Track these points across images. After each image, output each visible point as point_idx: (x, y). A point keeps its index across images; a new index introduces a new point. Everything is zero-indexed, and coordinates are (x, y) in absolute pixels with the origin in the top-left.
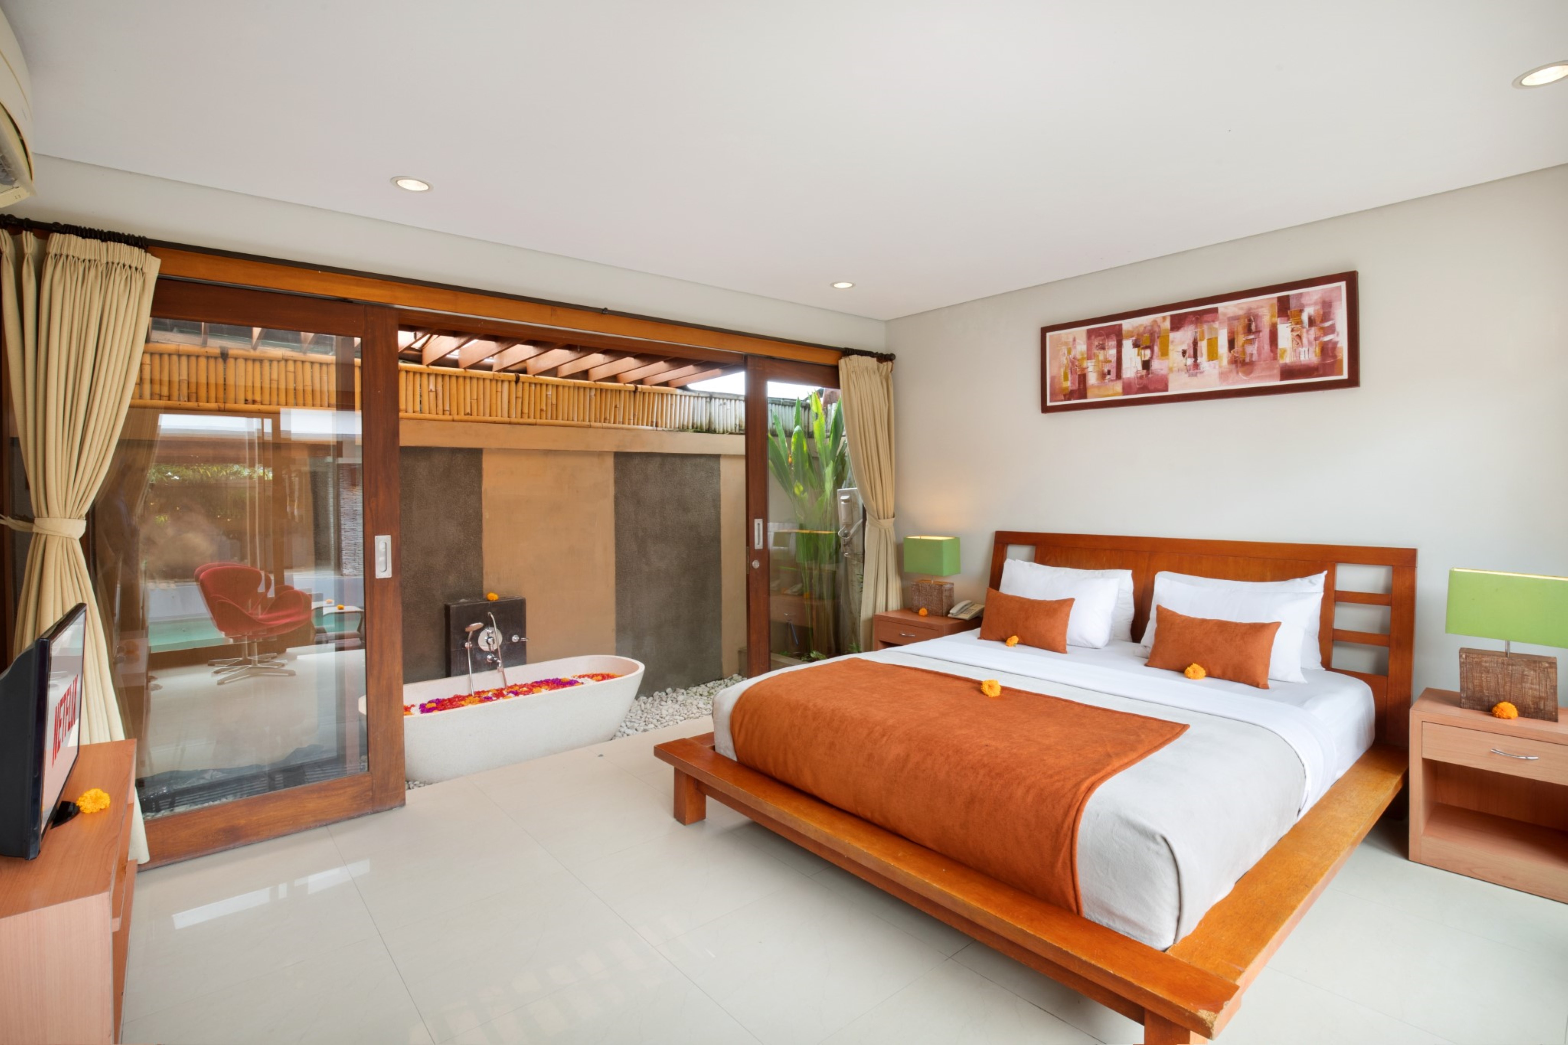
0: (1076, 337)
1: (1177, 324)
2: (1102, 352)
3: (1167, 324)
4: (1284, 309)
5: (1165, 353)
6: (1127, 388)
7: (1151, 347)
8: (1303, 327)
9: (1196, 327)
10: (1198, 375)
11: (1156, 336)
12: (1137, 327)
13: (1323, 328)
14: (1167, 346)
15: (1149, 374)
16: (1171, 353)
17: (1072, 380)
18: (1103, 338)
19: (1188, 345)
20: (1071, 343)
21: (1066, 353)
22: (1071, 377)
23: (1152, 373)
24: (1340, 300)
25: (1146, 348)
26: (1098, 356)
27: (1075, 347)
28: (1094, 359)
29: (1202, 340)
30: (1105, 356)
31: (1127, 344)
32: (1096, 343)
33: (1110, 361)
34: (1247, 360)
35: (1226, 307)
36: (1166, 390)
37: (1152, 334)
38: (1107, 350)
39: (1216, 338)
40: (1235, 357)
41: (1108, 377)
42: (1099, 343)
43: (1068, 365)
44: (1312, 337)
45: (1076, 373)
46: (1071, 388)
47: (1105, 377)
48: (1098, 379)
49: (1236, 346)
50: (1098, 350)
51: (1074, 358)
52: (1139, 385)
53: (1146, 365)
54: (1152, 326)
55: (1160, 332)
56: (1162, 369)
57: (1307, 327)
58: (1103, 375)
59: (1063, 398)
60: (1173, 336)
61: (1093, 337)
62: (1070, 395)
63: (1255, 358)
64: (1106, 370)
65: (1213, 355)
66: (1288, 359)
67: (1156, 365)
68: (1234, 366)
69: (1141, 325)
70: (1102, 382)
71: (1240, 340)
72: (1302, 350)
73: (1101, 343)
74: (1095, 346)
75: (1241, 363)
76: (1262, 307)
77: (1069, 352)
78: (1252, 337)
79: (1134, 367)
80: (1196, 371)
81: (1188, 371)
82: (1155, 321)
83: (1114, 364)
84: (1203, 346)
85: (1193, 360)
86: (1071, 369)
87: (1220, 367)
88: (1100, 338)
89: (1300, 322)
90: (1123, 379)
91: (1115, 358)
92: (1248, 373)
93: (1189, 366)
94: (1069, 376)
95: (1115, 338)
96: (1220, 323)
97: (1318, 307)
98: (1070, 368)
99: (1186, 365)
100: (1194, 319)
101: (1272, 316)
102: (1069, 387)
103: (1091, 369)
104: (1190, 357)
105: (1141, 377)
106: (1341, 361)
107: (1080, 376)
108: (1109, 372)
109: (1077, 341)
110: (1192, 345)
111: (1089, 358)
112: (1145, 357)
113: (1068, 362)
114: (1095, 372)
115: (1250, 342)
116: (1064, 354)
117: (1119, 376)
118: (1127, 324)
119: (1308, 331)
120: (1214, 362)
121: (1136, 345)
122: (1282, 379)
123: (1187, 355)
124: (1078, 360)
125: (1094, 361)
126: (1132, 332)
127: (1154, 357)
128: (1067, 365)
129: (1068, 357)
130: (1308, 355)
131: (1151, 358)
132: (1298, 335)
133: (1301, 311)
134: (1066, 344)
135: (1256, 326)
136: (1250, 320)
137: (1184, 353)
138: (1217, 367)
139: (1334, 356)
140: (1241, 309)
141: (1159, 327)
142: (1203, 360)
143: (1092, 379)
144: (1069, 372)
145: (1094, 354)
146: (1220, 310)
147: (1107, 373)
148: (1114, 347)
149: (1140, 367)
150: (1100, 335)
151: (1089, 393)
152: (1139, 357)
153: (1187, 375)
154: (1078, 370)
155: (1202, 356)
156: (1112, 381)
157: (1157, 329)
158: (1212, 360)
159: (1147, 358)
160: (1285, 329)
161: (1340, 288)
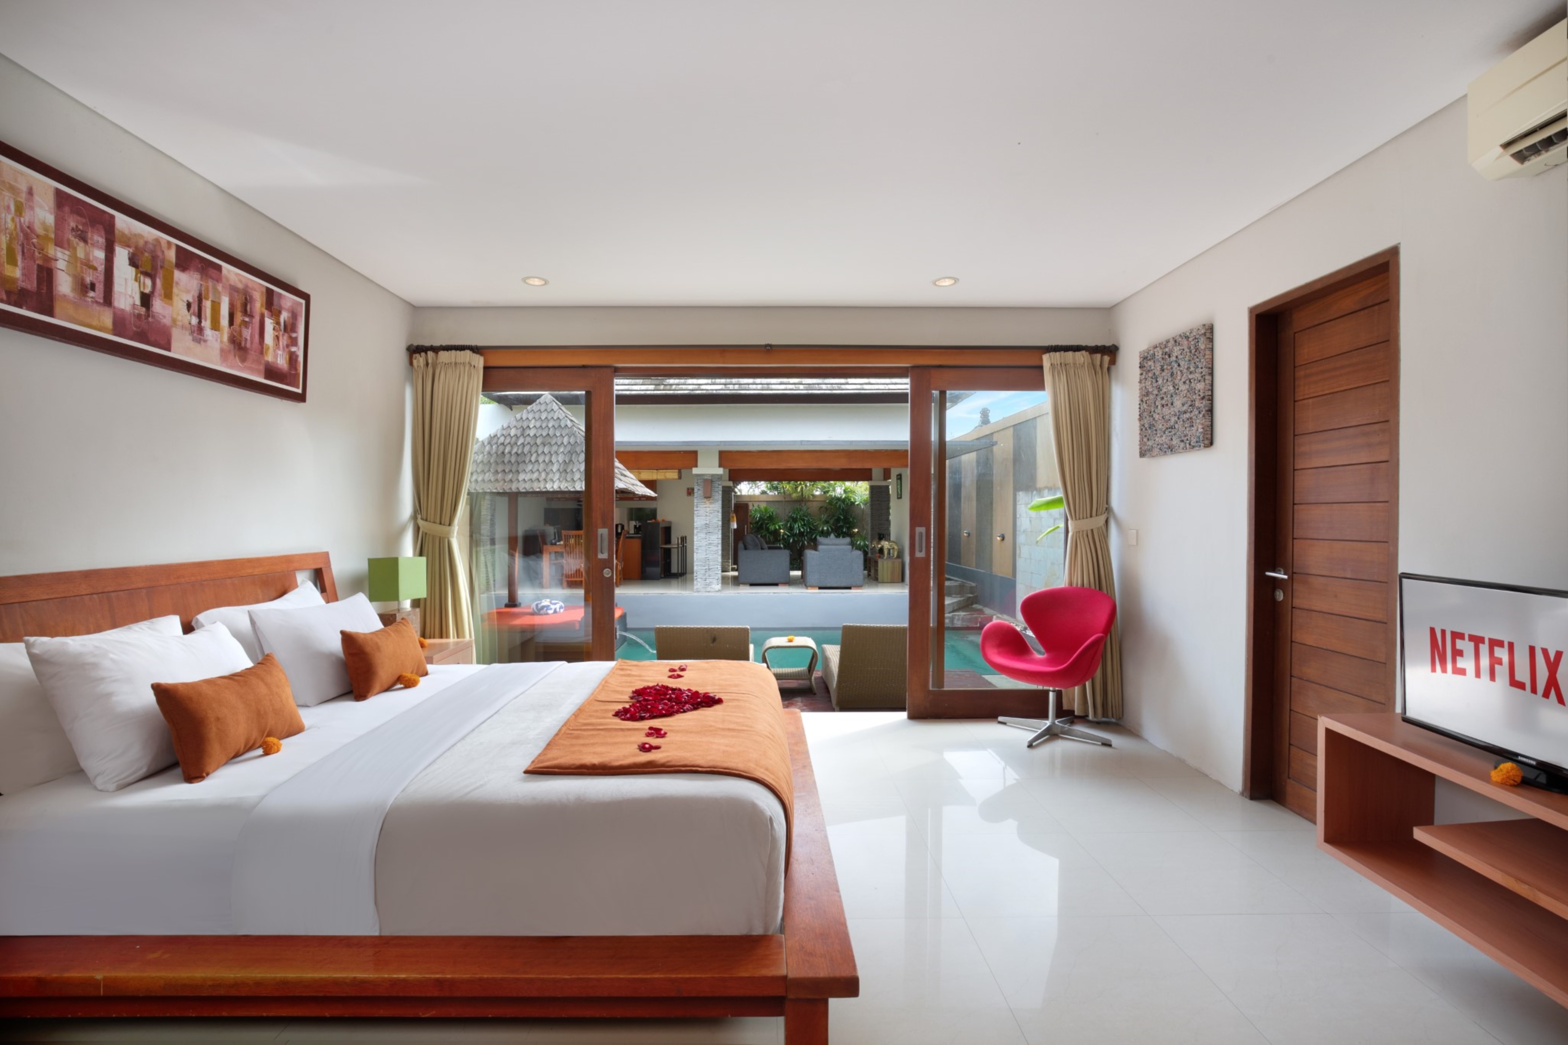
0: (34, 188)
1: (184, 261)
2: (82, 244)
3: (171, 255)
4: (269, 300)
5: (168, 296)
6: (120, 325)
7: (152, 276)
8: (281, 330)
9: (202, 279)
10: (202, 342)
11: (159, 264)
12: (135, 235)
13: (291, 337)
14: (172, 287)
15: (149, 316)
16: (175, 298)
17: (23, 268)
18: (84, 220)
19: (193, 296)
20: (24, 195)
21: (13, 208)
22: (23, 262)
23: (153, 317)
24: (302, 317)
25: (146, 274)
26: (75, 249)
27: (32, 208)
28: (69, 250)
29: (207, 299)
30: (87, 254)
31: (121, 255)
32: (73, 224)
33: (95, 269)
34: (243, 345)
35: (229, 271)
36: (169, 349)
37: (154, 258)
38: (89, 245)
39: (219, 304)
40: (234, 336)
41: (92, 294)
42: (77, 226)
43: (17, 234)
44: (285, 343)
45: (33, 258)
46: (21, 284)
47: (87, 292)
48: (74, 290)
49: (235, 323)
50: (75, 238)
51: (28, 227)
52: (136, 326)
53: (146, 300)
54: (155, 246)
55: (163, 261)
56: (164, 317)
57: (283, 330)
58: (84, 288)
59: (4, 297)
60: (178, 275)
61: (67, 209)
62: (19, 297)
63: (248, 345)
64: (88, 280)
65: (215, 324)
66: (269, 358)
67: (158, 305)
68: (232, 346)
69: (140, 236)
70: (80, 298)
71: (239, 317)
72: (280, 352)
73: (80, 227)
74: (70, 228)
75: (238, 346)
76: (255, 290)
77: (19, 210)
78: (247, 319)
79: (130, 296)
80: (200, 336)
81: (192, 332)
82: (158, 241)
83: (102, 277)
84: (207, 305)
85: (198, 320)
86: (23, 246)
87: (222, 342)
88: (79, 218)
89: (278, 323)
90: (114, 308)
91: (103, 267)
92: (243, 360)
93: (193, 326)
94: (19, 258)
95: (103, 233)
96: (223, 287)
97: (290, 315)
98: (20, 243)
99: (190, 324)
100: (200, 266)
101: (262, 305)
102: (18, 279)
103: (61, 264)
104: (194, 314)
105: (139, 316)
106: (299, 374)
107: (40, 267)
108: (93, 287)
109: (36, 198)
110: (197, 300)
111: (59, 243)
112: (144, 288)
113: (16, 226)
114: (69, 275)
115: (245, 324)
116: (8, 207)
117: (108, 299)
118: (122, 222)
119: (283, 335)
120: (217, 333)
121: (133, 262)
122: (266, 378)
123: (192, 310)
124: (38, 236)
125: (67, 252)
126: (129, 239)
127: (156, 294)
128: (14, 233)
129: (17, 220)
130: (281, 362)
131: (153, 292)
132: (277, 336)
133: (280, 312)
134: (13, 189)
135: (251, 309)
136: (246, 299)
137: (189, 305)
138: (219, 340)
139: (296, 369)
140: (241, 281)
141: (163, 252)
142: (207, 324)
143: (64, 285)
144: (18, 249)
145: (69, 240)
146: (224, 271)
147: (89, 286)
148: (101, 248)
149: (138, 302)
150: (78, 213)
151: (58, 308)
152: (137, 284)
153: (190, 338)
154: (37, 254)
155: (206, 320)
156: (97, 302)
157: (159, 254)
158: (215, 330)
159: (147, 290)
160: (269, 324)
161: (301, 304)
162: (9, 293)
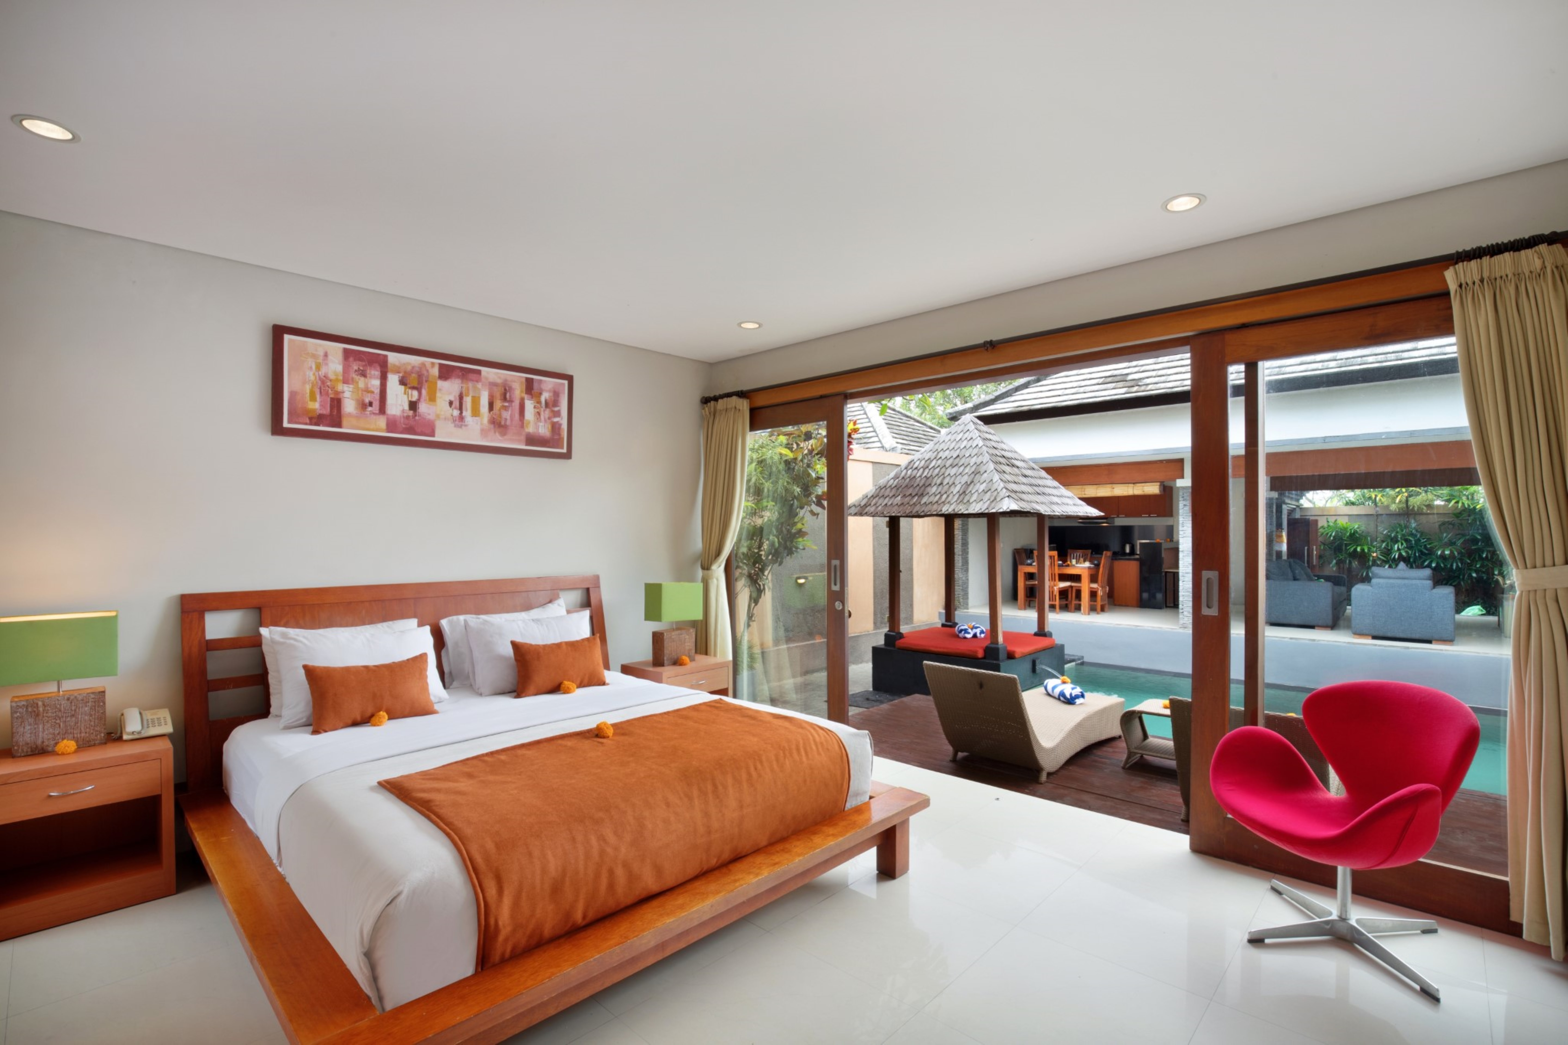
0: (329, 353)
1: (445, 373)
2: (362, 379)
3: (435, 371)
4: (529, 387)
5: (432, 399)
6: (392, 425)
7: (418, 389)
8: (542, 407)
9: (462, 383)
10: (463, 427)
11: (424, 379)
12: (404, 364)
13: (553, 411)
14: (435, 393)
15: (416, 416)
16: (438, 401)
17: (321, 402)
18: (364, 363)
19: (455, 396)
20: (321, 358)
21: (314, 367)
22: (320, 398)
23: (419, 416)
24: (564, 393)
25: (413, 388)
26: (357, 382)
27: (327, 364)
28: (353, 384)
29: (467, 395)
30: (366, 384)
31: (393, 380)
32: (356, 368)
33: (373, 392)
34: (503, 423)
35: (488, 373)
36: (433, 436)
37: (420, 376)
38: (368, 378)
39: (479, 398)
40: (494, 418)
41: (370, 409)
42: (359, 368)
43: (317, 382)
44: (547, 416)
45: (327, 394)
46: (319, 412)
47: (366, 408)
48: (356, 408)
49: (494, 409)
50: (357, 375)
51: (324, 376)
52: (405, 424)
53: (413, 406)
54: (420, 368)
55: (428, 377)
56: (429, 414)
57: (544, 407)
58: (364, 406)
59: (308, 421)
60: (441, 384)
61: (351, 359)
62: (319, 419)
63: (508, 423)
64: (367, 400)
65: (476, 412)
66: (530, 429)
67: (423, 408)
68: (492, 426)
69: (409, 364)
70: (361, 413)
71: (498, 404)
72: (541, 424)
73: (361, 368)
74: (354, 370)
75: (498, 424)
76: (514, 382)
77: (318, 368)
78: (506, 404)
79: (400, 405)
80: (461, 423)
81: (454, 421)
82: (423, 364)
83: (377, 397)
84: (468, 401)
85: (459, 412)
86: (320, 388)
87: (482, 424)
88: (360, 363)
89: (539, 402)
90: (387, 415)
91: (379, 390)
92: (503, 434)
93: (455, 417)
94: (318, 397)
95: (378, 368)
96: (482, 385)
97: (551, 394)
98: (319, 387)
99: (452, 416)
100: (460, 374)
101: (522, 392)
102: (317, 409)
103: (347, 394)
104: (456, 408)
105: (408, 417)
106: (563, 439)
107: (332, 400)
108: (371, 404)
109: (330, 357)
110: (458, 398)
111: (346, 381)
112: (412, 398)
113: (316, 378)
114: (353, 400)
115: (505, 408)
116: (311, 368)
117: (382, 410)
118: (393, 358)
119: (544, 411)
120: (477, 418)
121: (402, 382)
122: (527, 444)
123: (453, 406)
124: (331, 380)
125: (351, 386)
126: (399, 368)
127: (422, 400)
128: (315, 382)
129: (317, 374)
130: (543, 430)
131: (419, 399)
132: (538, 412)
133: (541, 394)
134: (314, 356)
135: (510, 396)
136: (505, 390)
137: (451, 403)
138: (479, 423)
139: (559, 434)
140: (500, 378)
141: (428, 371)
142: (467, 413)
143: (349, 406)
144: (317, 391)
145: (353, 378)
146: (483, 373)
147: (368, 404)
148: (377, 378)
149: (406, 407)
150: (361, 360)
151: (345, 422)
152: (406, 396)
153: (453, 425)
154: (330, 391)
155: (466, 410)
156: (374, 414)
157: (425, 373)
158: (475, 416)
159: (414, 399)
160: (529, 405)
161: (564, 384)
162: (311, 419)
